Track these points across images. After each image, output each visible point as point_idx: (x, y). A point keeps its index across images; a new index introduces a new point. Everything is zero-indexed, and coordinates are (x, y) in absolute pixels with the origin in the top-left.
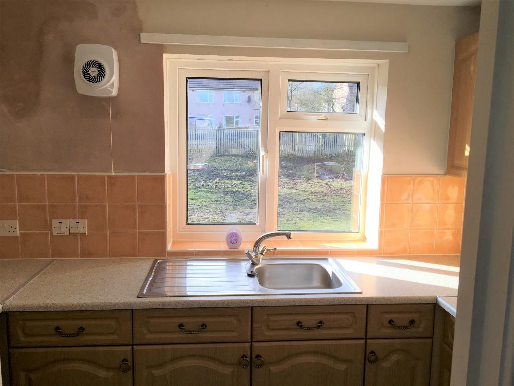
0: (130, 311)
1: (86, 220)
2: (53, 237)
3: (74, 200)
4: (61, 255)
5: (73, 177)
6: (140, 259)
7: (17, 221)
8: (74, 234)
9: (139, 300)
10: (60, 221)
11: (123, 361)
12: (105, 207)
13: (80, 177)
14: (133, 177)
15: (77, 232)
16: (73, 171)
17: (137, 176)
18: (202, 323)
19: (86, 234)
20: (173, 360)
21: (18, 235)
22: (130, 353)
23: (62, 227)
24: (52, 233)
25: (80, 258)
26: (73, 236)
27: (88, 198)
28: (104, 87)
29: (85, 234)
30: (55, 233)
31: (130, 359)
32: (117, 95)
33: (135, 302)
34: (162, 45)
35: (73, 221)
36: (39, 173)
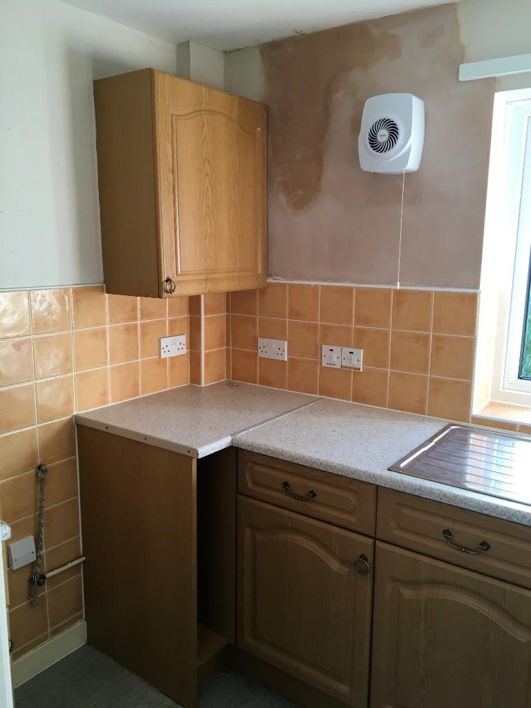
0: (375, 487)
1: (362, 351)
2: (322, 368)
3: (349, 321)
4: (330, 395)
5: (350, 290)
6: (429, 419)
7: (286, 342)
8: (345, 367)
9: (389, 474)
10: (332, 348)
11: (361, 557)
12: (386, 334)
13: (359, 291)
14: (429, 293)
15: (351, 366)
16: (352, 282)
17: (436, 292)
18: (481, 541)
19: (361, 370)
20: (432, 582)
21: (286, 359)
22: (371, 549)
23: (334, 356)
24: (321, 364)
25: (351, 402)
26: (346, 370)
27: (366, 321)
28: (396, 157)
29: (359, 369)
30: (324, 364)
31: (370, 557)
32: (418, 167)
33: (381, 477)
34: (494, 79)
35: (346, 350)
36: (312, 283)
